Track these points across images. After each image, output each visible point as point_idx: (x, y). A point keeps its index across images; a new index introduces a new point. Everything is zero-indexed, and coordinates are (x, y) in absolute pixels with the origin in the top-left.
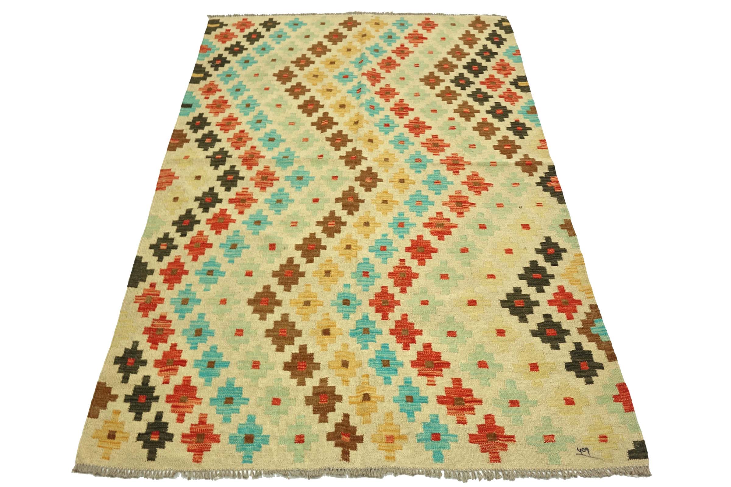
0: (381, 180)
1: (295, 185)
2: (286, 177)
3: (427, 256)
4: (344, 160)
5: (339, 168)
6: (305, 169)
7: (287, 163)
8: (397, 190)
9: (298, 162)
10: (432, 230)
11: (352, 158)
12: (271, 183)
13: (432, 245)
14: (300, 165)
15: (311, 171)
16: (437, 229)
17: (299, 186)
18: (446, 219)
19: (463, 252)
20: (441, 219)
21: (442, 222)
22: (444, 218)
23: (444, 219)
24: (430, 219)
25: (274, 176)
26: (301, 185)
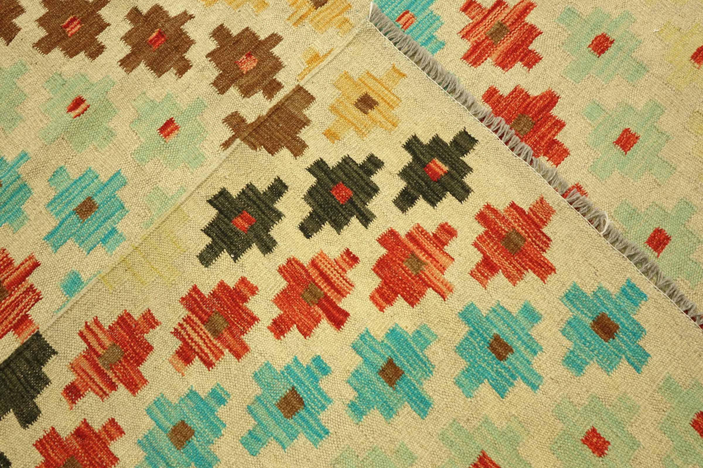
0: (275, 39)
1: (92, 239)
2: (47, 238)
3: (551, 128)
4: (142, 65)
5: (150, 95)
6: (74, 173)
7: (12, 196)
8: (331, 31)
9: (35, 171)
10: (495, 56)
11: (153, 42)
12: (26, 292)
13: (534, 92)
14: (49, 174)
15: (92, 165)
16: (502, 48)
17: (103, 232)
18: (494, 8)
19: (603, 51)
20: (485, 18)
21: (492, 22)
22: (489, 7)
23: (490, 11)
24: (466, 35)
25: (16, 264)
26: (108, 225)
